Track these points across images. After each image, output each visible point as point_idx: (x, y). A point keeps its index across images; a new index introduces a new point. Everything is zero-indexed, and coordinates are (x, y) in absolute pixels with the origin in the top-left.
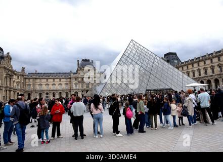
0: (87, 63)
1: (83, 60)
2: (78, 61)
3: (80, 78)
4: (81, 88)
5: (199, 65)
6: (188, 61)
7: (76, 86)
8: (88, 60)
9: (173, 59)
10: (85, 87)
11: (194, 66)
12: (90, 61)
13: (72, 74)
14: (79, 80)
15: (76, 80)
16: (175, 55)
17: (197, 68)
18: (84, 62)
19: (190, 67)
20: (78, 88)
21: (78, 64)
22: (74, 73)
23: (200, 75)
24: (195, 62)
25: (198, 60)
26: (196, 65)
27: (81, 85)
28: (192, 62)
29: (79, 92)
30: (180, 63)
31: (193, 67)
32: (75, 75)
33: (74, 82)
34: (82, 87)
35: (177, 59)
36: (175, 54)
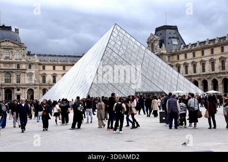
0: (6, 33)
5: (212, 52)
6: (195, 45)
9: (170, 38)
10: (2, 82)
11: (205, 54)
12: (13, 30)
16: (174, 31)
17: (210, 58)
19: (198, 54)
23: (213, 69)
24: (208, 48)
25: (212, 44)
26: (207, 52)
28: (202, 46)
30: (182, 46)
31: (203, 54)
35: (178, 39)
36: (175, 28)
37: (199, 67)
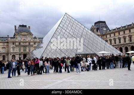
0: (24, 28)
1: (20, 26)
2: (15, 26)
3: (17, 42)
4: (18, 51)
5: (124, 33)
6: (115, 29)
7: (14, 50)
8: (25, 26)
9: (102, 27)
10: (22, 51)
11: (120, 34)
12: (27, 27)
13: (9, 39)
14: (17, 44)
15: (13, 44)
16: (104, 24)
17: (123, 36)
18: (21, 28)
19: (117, 34)
20: (15, 51)
21: (16, 29)
22: (11, 38)
24: (122, 30)
25: (124, 28)
26: (122, 33)
27: (18, 49)
28: (119, 30)
29: (16, 56)
30: (108, 30)
32: (13, 40)
33: (11, 46)
34: (20, 50)
35: (106, 27)
36: (104, 22)
37: (117, 41)
